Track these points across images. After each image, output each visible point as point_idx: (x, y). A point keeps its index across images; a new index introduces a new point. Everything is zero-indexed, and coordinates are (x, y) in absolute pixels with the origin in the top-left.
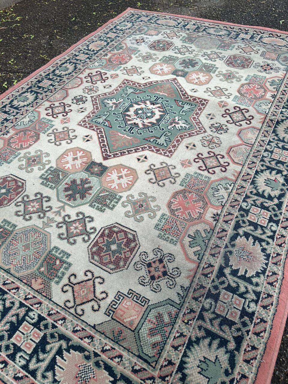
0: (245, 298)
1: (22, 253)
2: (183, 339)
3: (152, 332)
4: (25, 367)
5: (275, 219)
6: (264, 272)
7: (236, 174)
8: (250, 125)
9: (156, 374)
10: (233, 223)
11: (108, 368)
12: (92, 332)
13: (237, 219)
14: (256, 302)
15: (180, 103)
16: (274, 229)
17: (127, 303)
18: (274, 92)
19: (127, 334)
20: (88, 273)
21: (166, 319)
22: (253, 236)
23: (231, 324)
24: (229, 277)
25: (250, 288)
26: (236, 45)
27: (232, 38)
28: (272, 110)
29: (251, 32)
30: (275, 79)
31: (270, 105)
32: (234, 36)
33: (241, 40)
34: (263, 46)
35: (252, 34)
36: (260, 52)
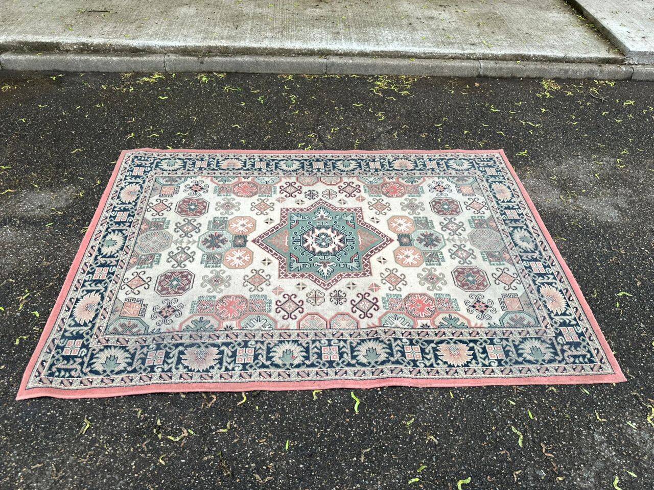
0: (163, 364)
1: (151, 242)
2: (125, 342)
3: (122, 325)
4: (85, 281)
5: (247, 367)
6: (190, 371)
7: (284, 327)
8: (359, 319)
9: (100, 337)
10: (229, 340)
11: (96, 316)
12: (113, 299)
13: (234, 342)
14: (163, 371)
15: (355, 258)
16: (236, 369)
17: (137, 307)
18: (434, 324)
19: (118, 314)
20: (149, 279)
21: (135, 330)
22: (222, 357)
23: (143, 363)
24: (177, 351)
25: (173, 365)
26: (507, 265)
27: (521, 257)
28: (396, 329)
29: (553, 270)
30: (462, 320)
31: (406, 326)
32: (529, 257)
33: (525, 267)
34: (528, 291)
35: (551, 272)
36: (511, 291)
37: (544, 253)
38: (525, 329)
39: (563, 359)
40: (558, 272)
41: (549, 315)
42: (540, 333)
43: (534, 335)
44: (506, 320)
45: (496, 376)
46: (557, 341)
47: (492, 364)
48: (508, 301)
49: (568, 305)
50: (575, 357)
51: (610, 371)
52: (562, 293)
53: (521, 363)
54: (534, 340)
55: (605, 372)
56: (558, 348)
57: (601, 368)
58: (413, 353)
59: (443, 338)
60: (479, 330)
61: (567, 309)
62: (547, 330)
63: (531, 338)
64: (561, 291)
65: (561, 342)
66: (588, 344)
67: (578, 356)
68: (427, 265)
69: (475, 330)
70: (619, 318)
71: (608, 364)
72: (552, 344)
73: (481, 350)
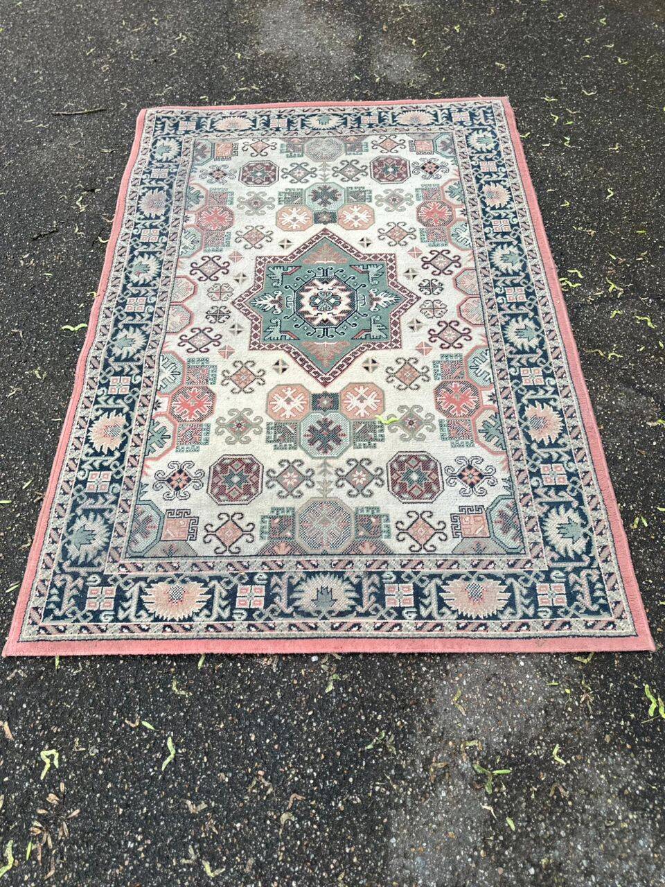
0: (150, 179)
1: (325, 147)
2: (185, 154)
3: (204, 148)
6: (140, 198)
11: (222, 131)
12: (241, 137)
14: (143, 180)
15: (288, 337)
17: (227, 153)
18: (157, 415)
19: (219, 143)
20: (264, 154)
21: (199, 157)
26: (260, 544)
27: (280, 575)
28: (156, 370)
29: (240, 623)
30: (159, 451)
31: (160, 383)
32: (277, 590)
33: (255, 574)
34: (196, 561)
35: (235, 617)
36: (201, 533)
37: (286, 622)
38: (128, 534)
39: (63, 572)
40: (230, 629)
41: (145, 579)
42: (114, 554)
43: (115, 542)
44: (149, 511)
45: (63, 472)
46: (94, 573)
47: (82, 473)
48: (183, 522)
49: (157, 620)
50: (61, 591)
51: (25, 636)
52: (185, 620)
53: (73, 510)
54: (106, 540)
55: (25, 627)
56: (83, 571)
57: (34, 623)
58: (119, 385)
59: (134, 423)
60: (139, 469)
61: (150, 615)
62: (116, 565)
63: (109, 538)
64: (190, 619)
65: (91, 578)
66: (77, 621)
67: (61, 594)
68: (268, 424)
69: (140, 464)
70: (120, 711)
71: (36, 637)
72: (91, 564)
73: (106, 464)
